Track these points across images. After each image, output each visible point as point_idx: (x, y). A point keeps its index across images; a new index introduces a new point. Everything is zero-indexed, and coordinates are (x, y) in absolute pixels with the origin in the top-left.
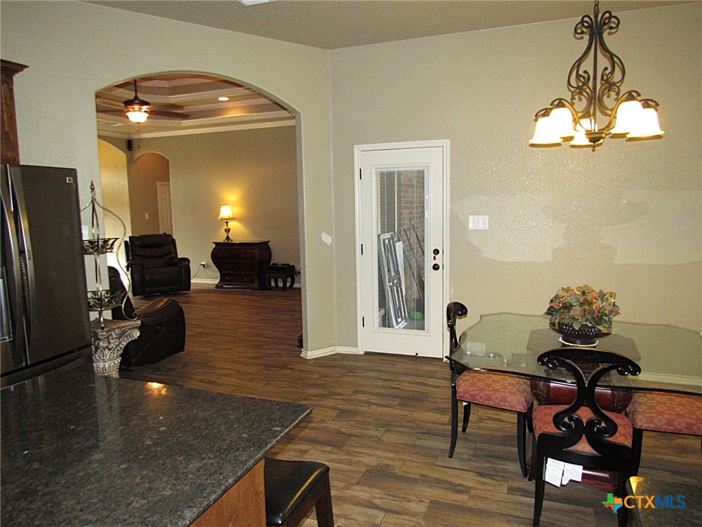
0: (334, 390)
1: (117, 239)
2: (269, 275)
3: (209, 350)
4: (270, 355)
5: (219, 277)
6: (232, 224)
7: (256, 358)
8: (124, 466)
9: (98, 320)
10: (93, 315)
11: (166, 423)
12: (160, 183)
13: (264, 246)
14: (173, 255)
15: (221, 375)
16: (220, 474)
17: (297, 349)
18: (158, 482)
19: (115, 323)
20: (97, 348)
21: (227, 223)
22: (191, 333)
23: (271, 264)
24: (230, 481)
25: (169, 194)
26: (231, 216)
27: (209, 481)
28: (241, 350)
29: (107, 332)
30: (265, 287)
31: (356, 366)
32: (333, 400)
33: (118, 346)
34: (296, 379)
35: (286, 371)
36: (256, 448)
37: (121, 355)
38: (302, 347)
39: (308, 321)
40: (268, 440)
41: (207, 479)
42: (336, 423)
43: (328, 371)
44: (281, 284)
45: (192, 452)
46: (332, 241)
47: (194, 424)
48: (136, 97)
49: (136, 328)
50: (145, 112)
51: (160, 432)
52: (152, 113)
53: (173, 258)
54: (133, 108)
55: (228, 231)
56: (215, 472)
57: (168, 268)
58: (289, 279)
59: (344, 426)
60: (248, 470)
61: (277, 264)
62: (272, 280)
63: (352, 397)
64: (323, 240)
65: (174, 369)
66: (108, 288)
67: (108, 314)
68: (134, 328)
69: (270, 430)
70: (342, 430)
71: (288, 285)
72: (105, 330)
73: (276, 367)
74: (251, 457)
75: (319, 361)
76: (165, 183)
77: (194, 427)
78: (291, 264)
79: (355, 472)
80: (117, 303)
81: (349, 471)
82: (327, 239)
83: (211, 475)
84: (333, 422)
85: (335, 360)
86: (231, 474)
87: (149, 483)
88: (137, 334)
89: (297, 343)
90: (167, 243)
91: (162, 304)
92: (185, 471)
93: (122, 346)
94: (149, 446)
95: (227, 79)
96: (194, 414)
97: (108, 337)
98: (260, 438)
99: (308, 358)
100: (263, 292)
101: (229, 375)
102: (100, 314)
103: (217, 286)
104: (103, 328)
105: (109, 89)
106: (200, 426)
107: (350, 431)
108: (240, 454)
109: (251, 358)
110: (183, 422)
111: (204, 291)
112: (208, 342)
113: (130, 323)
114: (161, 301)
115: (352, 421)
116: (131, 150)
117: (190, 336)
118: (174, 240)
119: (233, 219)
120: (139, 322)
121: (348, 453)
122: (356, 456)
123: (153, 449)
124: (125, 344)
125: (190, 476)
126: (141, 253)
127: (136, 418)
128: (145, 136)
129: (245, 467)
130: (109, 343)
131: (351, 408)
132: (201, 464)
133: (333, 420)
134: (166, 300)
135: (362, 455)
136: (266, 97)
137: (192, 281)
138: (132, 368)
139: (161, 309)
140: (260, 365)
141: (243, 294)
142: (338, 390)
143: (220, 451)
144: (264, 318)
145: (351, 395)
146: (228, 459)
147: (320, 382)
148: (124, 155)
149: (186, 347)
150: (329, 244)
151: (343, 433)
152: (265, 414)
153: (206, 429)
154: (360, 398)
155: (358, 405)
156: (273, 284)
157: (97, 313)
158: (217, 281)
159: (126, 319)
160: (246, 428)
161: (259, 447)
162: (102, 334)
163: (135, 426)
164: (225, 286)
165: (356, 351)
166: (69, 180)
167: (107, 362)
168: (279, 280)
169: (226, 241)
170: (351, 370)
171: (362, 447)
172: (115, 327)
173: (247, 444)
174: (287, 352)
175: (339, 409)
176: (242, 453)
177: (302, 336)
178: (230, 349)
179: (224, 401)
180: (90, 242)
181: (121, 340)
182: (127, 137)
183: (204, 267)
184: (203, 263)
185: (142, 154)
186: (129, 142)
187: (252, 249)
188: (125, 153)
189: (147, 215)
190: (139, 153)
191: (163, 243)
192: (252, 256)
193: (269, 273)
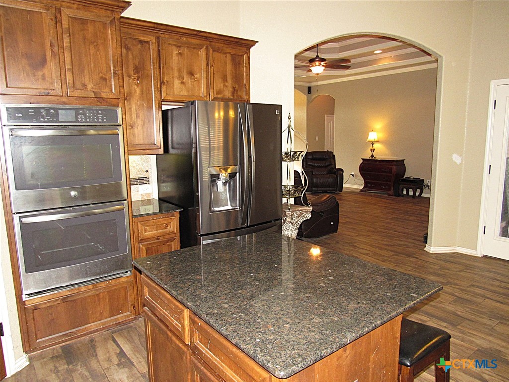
0: (453, 281)
1: (302, 152)
2: (403, 185)
3: (354, 234)
4: (399, 245)
5: (364, 184)
6: (376, 146)
7: (388, 246)
8: (307, 295)
9: (287, 204)
10: (284, 201)
11: (333, 275)
12: (328, 116)
13: (401, 163)
14: (333, 166)
15: (361, 253)
16: (372, 316)
17: (423, 244)
18: (329, 310)
19: (297, 207)
20: (285, 222)
21: (373, 144)
22: (342, 221)
23: (404, 177)
24: (379, 322)
25: (333, 123)
26: (376, 139)
27: (363, 319)
28: (377, 237)
29: (292, 212)
30: (398, 194)
31: (474, 266)
32: (451, 288)
33: (297, 222)
34: (420, 266)
35: (412, 259)
36: (397, 305)
37: (299, 229)
38: (427, 243)
39: (434, 223)
40: (407, 302)
41: (362, 317)
42: (453, 306)
43: (448, 265)
44: (411, 193)
45: (351, 297)
46: (462, 161)
47: (352, 279)
48: (317, 56)
49: (309, 212)
50: (323, 66)
51: (329, 279)
52: (326, 66)
53: (332, 168)
54: (315, 64)
55: (373, 150)
56: (368, 314)
57: (328, 175)
58: (418, 190)
59: (460, 310)
60: (391, 319)
61: (410, 178)
62: (405, 189)
63: (468, 289)
64: (454, 159)
65: (329, 244)
66: (293, 184)
67: (292, 201)
68: (307, 212)
69: (408, 295)
70: (457, 312)
71: (417, 194)
72: (290, 210)
73: (404, 254)
74: (393, 310)
75: (439, 256)
76: (331, 116)
77: (352, 281)
78: (421, 178)
79: (468, 348)
80: (299, 194)
81: (462, 346)
82: (457, 159)
83: (364, 315)
84: (450, 305)
85: (455, 258)
86: (378, 318)
87: (323, 309)
88: (309, 216)
89: (422, 239)
90: (329, 157)
91: (325, 198)
92: (347, 308)
93: (300, 223)
94: (323, 287)
95: (385, 36)
96: (352, 272)
97: (292, 216)
98: (400, 299)
99: (431, 252)
100: (397, 198)
101: (367, 254)
102: (287, 201)
103: (362, 190)
104: (289, 210)
105: (301, 53)
106: (356, 282)
107: (465, 315)
108: (385, 306)
109: (386, 245)
110: (344, 276)
111: (352, 193)
112: (354, 229)
113: (305, 208)
114: (325, 196)
115: (468, 308)
116: (310, 93)
117: (341, 223)
118: (334, 155)
119: (378, 142)
120: (311, 208)
121: (462, 332)
122: (469, 336)
123: (325, 289)
124: (301, 221)
125: (350, 312)
126: (312, 164)
127: (313, 267)
128: (320, 83)
129: (389, 316)
130: (292, 219)
131: (467, 297)
132: (358, 306)
133: (450, 303)
134: (328, 196)
135: (475, 337)
136: (414, 47)
137: (344, 185)
138: (303, 239)
139: (325, 201)
140: (392, 251)
141: (380, 197)
142: (457, 281)
143: (370, 300)
144: (395, 217)
145: (467, 287)
146: (377, 307)
147: (440, 272)
148: (306, 97)
149: (338, 230)
150: (458, 163)
151: (458, 316)
152: (404, 283)
153: (361, 284)
154: (477, 291)
155: (474, 296)
156: (405, 193)
157: (286, 199)
158: (361, 187)
159: (303, 205)
160: (389, 289)
161: (400, 305)
162: (288, 213)
163: (313, 272)
164: (367, 191)
165: (475, 253)
166: (278, 112)
167: (290, 231)
168: (410, 190)
169: (371, 158)
170: (468, 267)
171: (475, 330)
172: (297, 209)
173: (391, 300)
174: (413, 245)
175: (456, 296)
176: (387, 306)
177: (427, 234)
178: (368, 236)
179: (373, 268)
180: (286, 153)
181: (299, 218)
182: (308, 84)
183: (353, 176)
184: (353, 173)
185: (316, 96)
186: (309, 88)
187: (390, 165)
188: (306, 95)
189: (317, 138)
190: (315, 95)
191: (327, 157)
192: (391, 170)
193: (402, 184)
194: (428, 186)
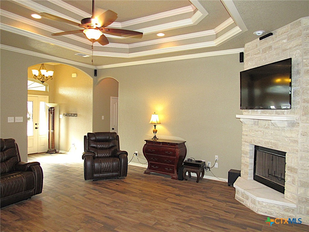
5: (148, 166)
6: (158, 128)
12: (113, 97)
13: (182, 145)
14: (117, 148)
21: (155, 126)
23: (186, 160)
25: (117, 104)
26: (158, 122)
30: (182, 177)
53: (116, 151)
55: (155, 132)
57: (112, 159)
76: (115, 98)
78: (203, 161)
90: (113, 138)
100: (181, 181)
103: (146, 172)
116: (96, 76)
118: (118, 136)
119: (159, 124)
126: (94, 146)
128: (105, 67)
148: (92, 79)
164: (151, 173)
169: (153, 140)
182: (94, 68)
183: (136, 155)
184: (136, 152)
185: (102, 78)
186: (96, 71)
187: (173, 148)
188: (93, 77)
189: (103, 117)
190: (100, 78)
191: (111, 138)
192: (174, 154)
193: (186, 167)
194: (209, 168)
